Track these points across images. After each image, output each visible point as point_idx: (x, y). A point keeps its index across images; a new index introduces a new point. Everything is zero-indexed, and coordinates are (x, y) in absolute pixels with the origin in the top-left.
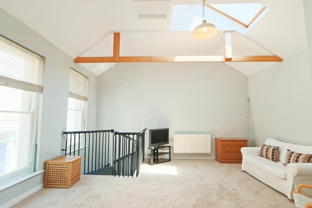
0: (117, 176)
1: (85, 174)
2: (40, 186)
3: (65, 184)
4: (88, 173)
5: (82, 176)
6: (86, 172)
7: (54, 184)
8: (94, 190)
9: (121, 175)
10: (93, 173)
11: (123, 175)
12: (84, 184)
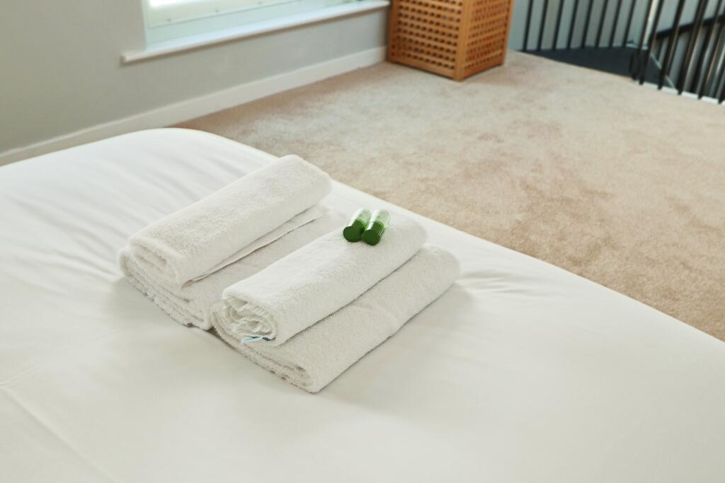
0: (650, 87)
1: (524, 50)
2: (371, 54)
3: (451, 64)
4: (538, 52)
5: (512, 55)
6: (532, 45)
7: (415, 57)
8: (543, 108)
9: (668, 85)
10: (555, 54)
11: (680, 87)
12: (513, 82)
